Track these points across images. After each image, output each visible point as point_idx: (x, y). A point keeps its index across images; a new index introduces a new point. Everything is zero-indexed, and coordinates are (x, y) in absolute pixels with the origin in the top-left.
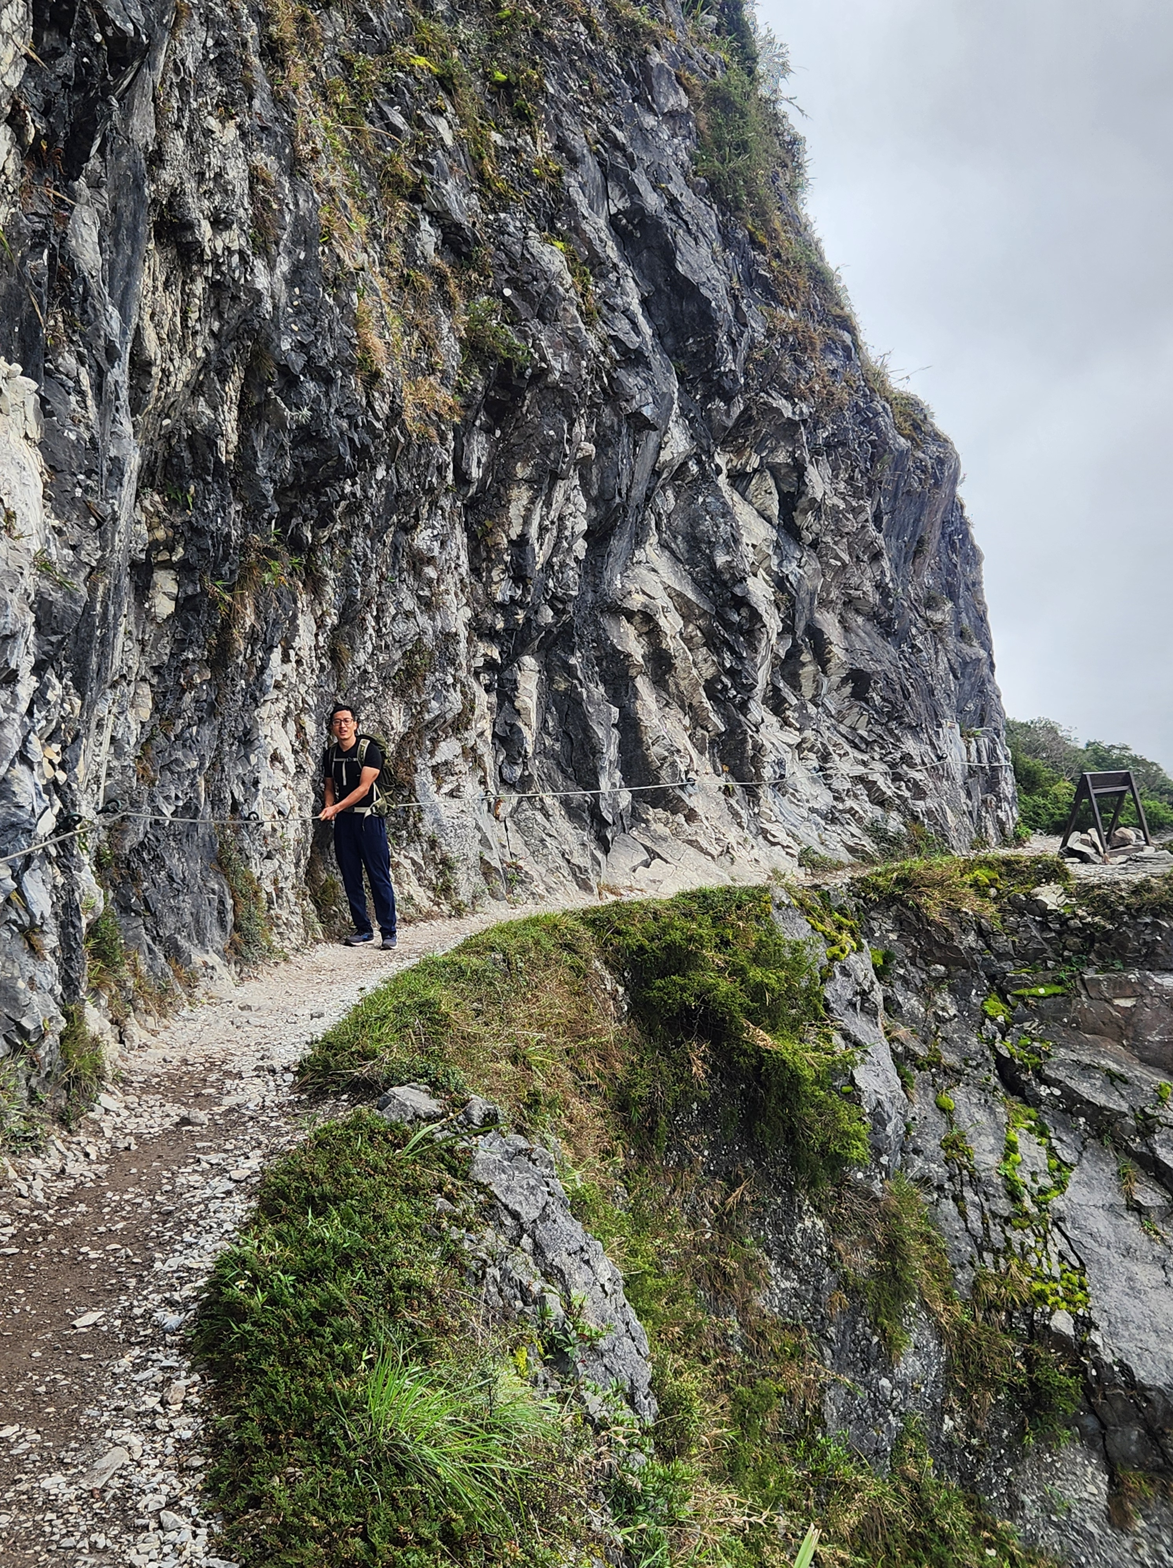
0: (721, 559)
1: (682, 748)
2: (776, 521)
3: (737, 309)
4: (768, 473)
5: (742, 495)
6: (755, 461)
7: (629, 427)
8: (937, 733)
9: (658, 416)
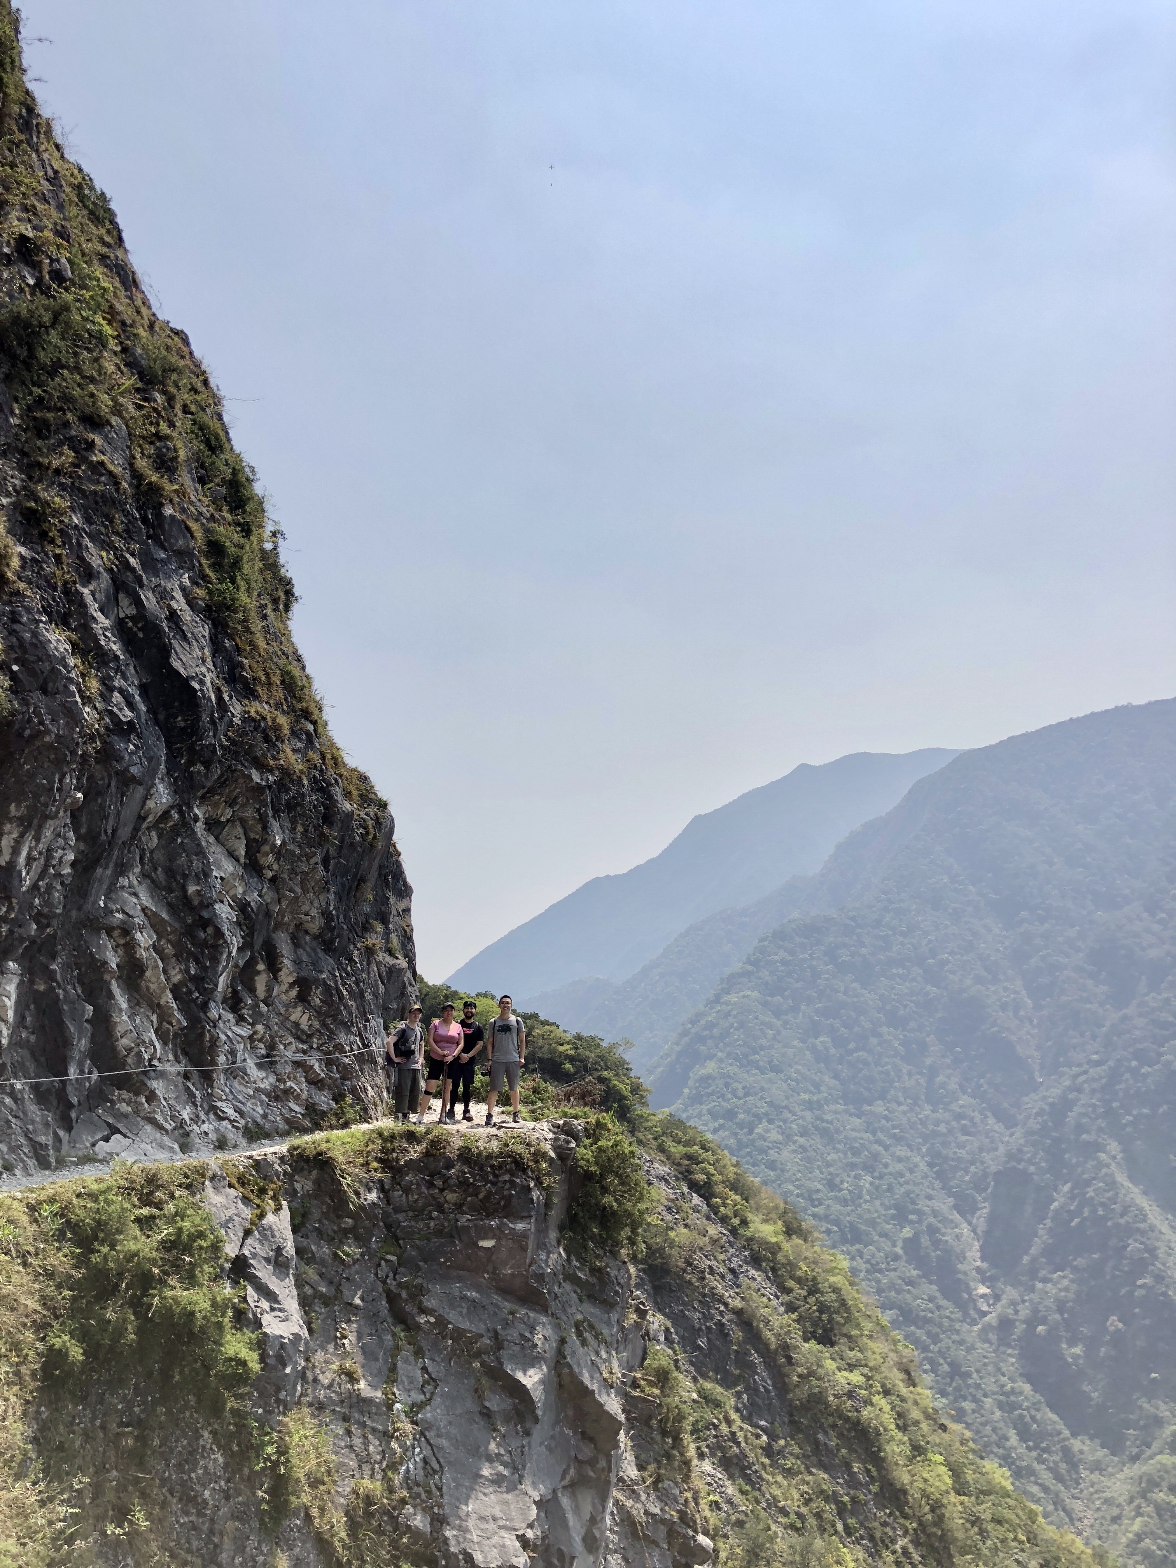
0: (192, 889)
1: (147, 1040)
2: (242, 860)
3: (220, 698)
4: (238, 823)
5: (217, 838)
6: (228, 813)
7: (118, 781)
8: (365, 1026)
9: (144, 775)
